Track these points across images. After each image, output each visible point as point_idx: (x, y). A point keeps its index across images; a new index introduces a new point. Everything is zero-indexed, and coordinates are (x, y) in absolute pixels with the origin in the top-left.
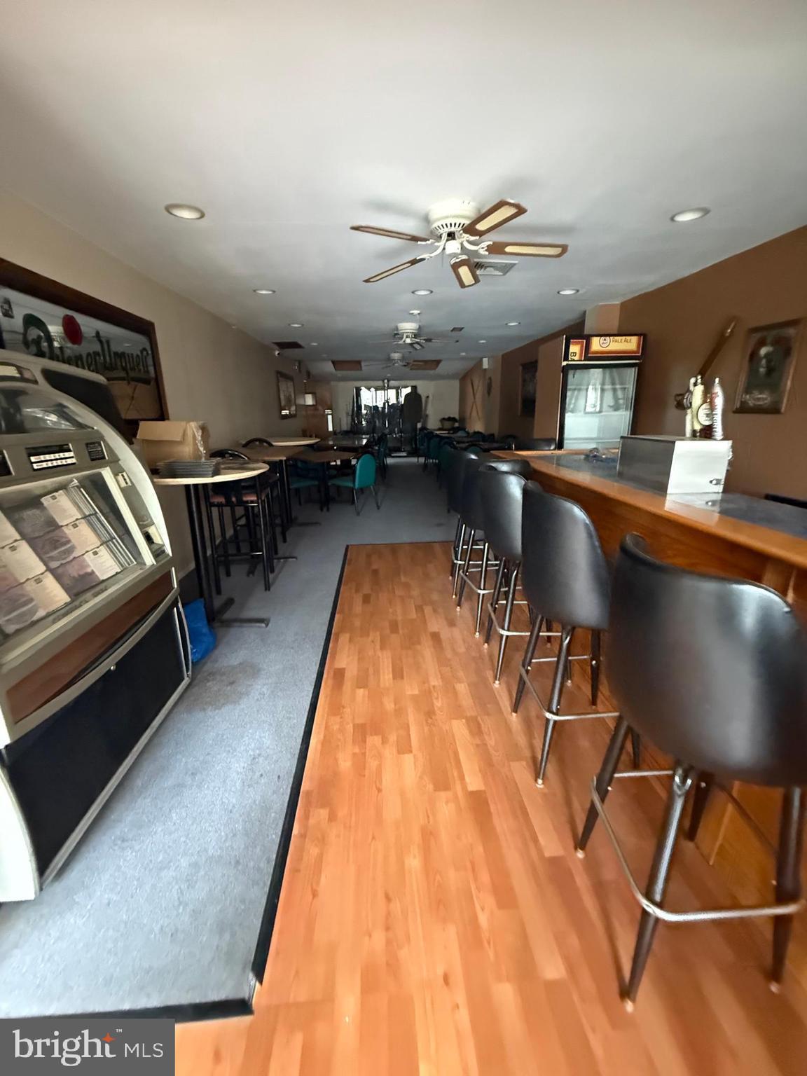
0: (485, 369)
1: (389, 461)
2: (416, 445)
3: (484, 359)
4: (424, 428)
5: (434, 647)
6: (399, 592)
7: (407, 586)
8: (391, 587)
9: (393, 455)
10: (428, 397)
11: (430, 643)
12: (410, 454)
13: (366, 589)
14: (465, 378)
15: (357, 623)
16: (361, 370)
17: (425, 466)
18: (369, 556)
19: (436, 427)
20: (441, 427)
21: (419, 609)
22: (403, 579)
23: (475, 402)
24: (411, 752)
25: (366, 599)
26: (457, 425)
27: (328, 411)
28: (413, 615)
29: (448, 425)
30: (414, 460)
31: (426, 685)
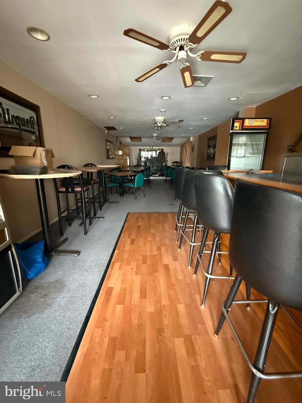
0: (191, 141)
1: (151, 178)
2: (162, 172)
3: (191, 137)
4: (165, 165)
5: (166, 275)
6: (150, 239)
7: (154, 235)
8: (146, 235)
9: (153, 175)
10: (168, 153)
11: (163, 271)
12: (160, 176)
13: (133, 237)
14: (183, 146)
15: (126, 256)
16: (142, 142)
17: (166, 180)
18: (137, 218)
19: (171, 166)
20: (172, 165)
21: (159, 249)
22: (152, 231)
23: (186, 156)
24: (144, 371)
25: (133, 242)
26: (179, 164)
27: (128, 157)
28: (155, 253)
29: (175, 164)
30: (161, 178)
31: (159, 304)
